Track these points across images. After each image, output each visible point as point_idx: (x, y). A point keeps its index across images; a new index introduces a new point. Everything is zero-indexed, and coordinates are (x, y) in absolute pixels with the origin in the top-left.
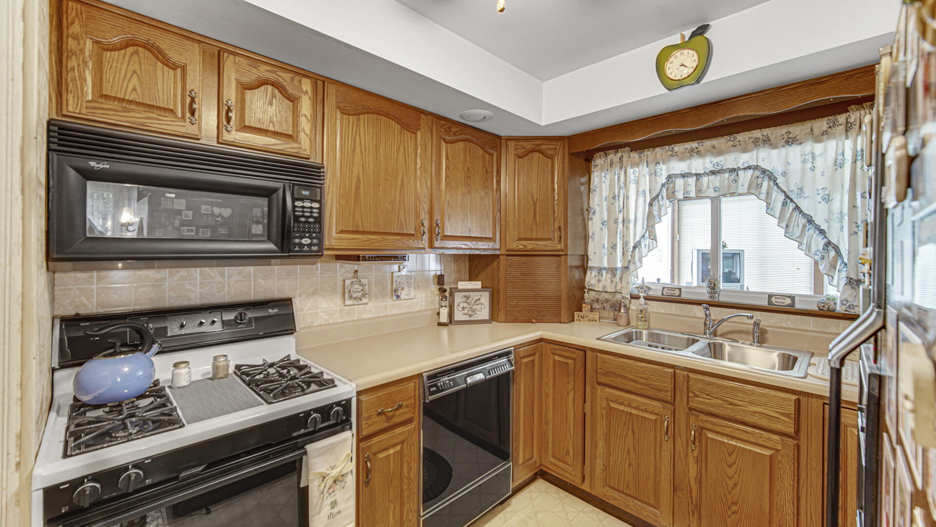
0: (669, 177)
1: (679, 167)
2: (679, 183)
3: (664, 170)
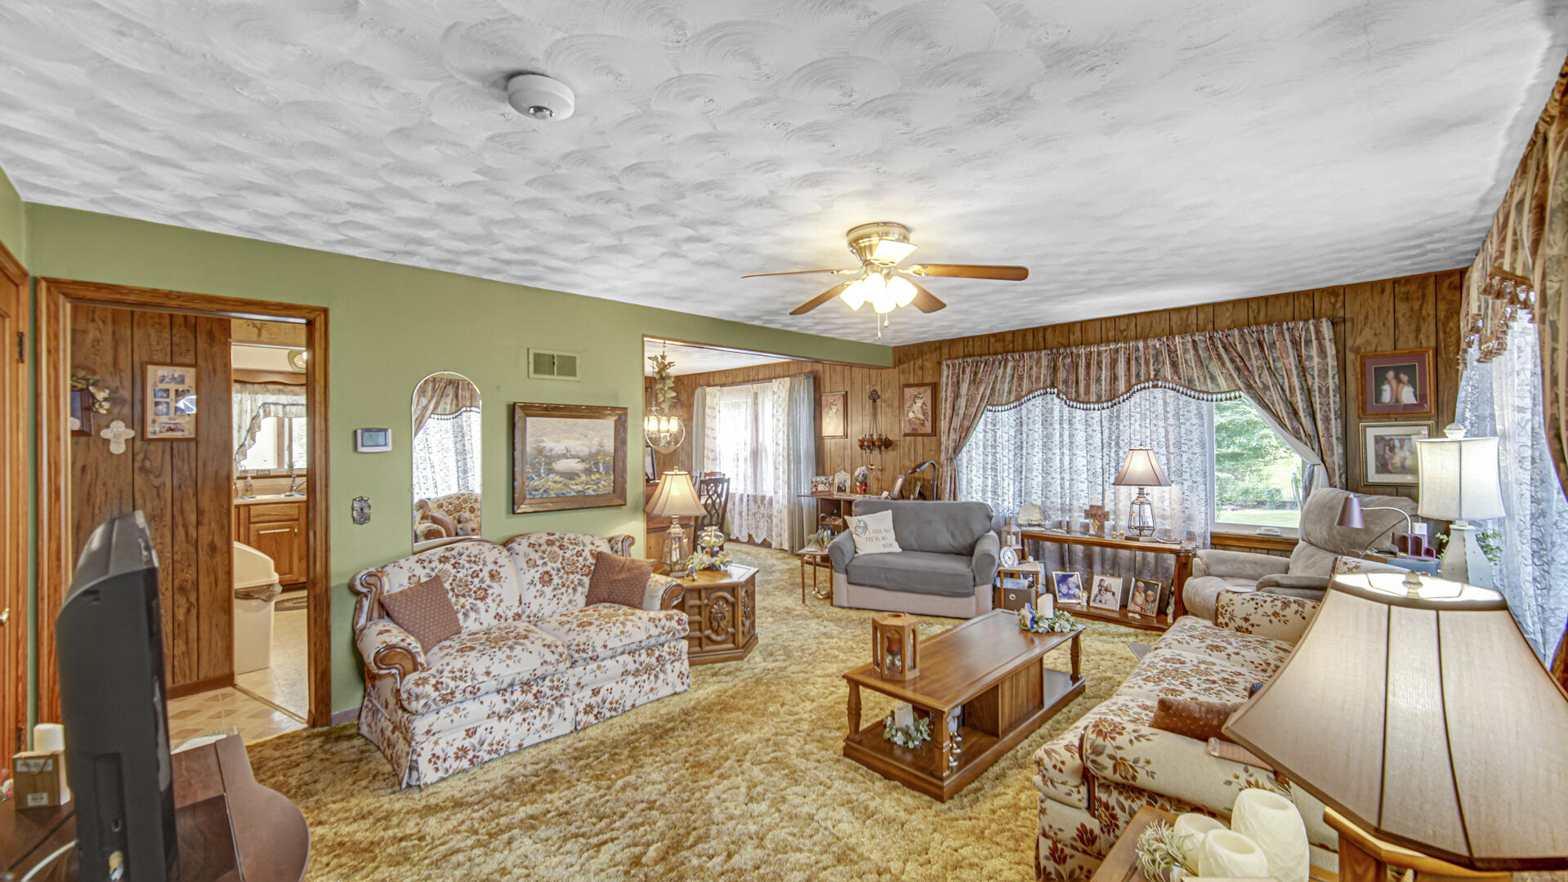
0: (264, 404)
1: (271, 398)
2: (273, 408)
3: (261, 399)
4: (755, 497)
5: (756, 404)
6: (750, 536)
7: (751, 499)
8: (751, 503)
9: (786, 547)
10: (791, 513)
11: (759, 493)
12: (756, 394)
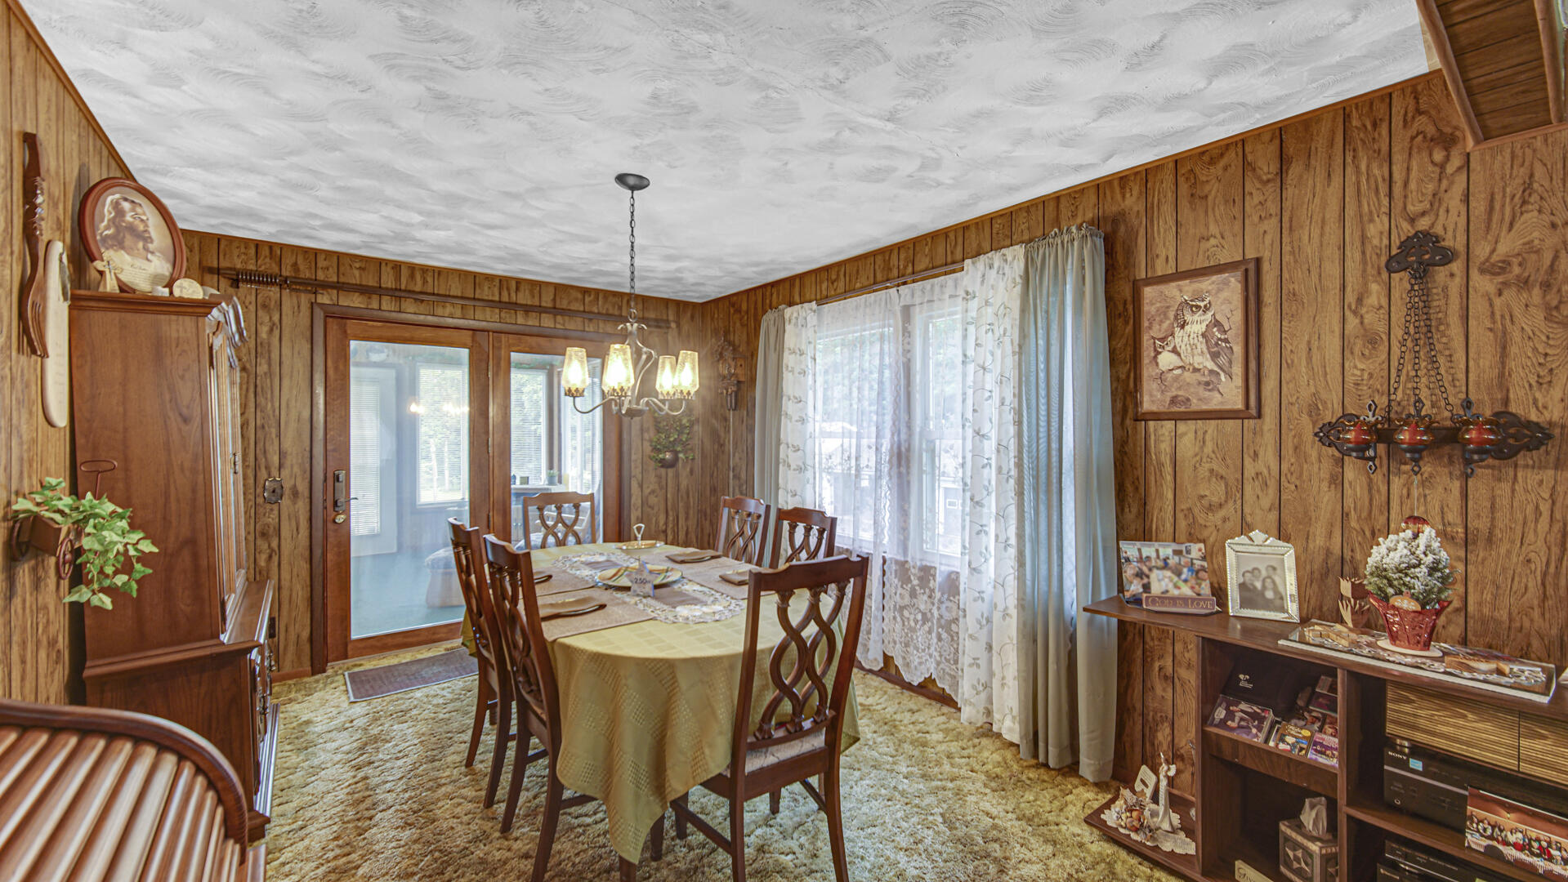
4: (903, 565)
5: (907, 333)
6: (887, 659)
7: (891, 568)
8: (893, 580)
9: (1011, 728)
10: (1032, 639)
11: (914, 558)
12: (907, 311)
